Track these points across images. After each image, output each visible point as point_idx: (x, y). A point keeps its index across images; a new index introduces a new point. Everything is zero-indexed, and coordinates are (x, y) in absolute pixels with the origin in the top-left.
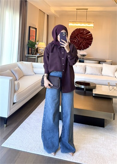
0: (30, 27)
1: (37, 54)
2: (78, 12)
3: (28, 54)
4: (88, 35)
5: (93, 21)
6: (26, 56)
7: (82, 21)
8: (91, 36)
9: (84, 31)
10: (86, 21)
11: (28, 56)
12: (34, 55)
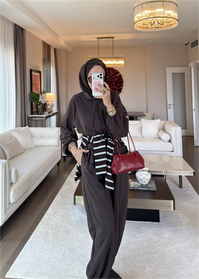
0: (31, 71)
1: (45, 113)
2: (99, 43)
3: (32, 114)
4: (116, 77)
5: (123, 56)
6: (28, 117)
7: (107, 56)
8: (120, 78)
9: (109, 71)
10: (112, 56)
11: (31, 117)
12: (40, 115)
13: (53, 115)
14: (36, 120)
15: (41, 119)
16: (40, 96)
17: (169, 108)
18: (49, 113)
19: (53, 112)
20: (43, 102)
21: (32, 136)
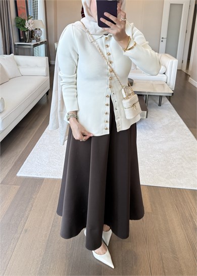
1: (33, 41)
3: (21, 40)
6: (15, 45)
11: (18, 45)
12: (28, 42)
13: (42, 43)
15: (29, 47)
16: (27, 21)
17: (162, 41)
18: (37, 42)
19: (41, 41)
20: (30, 29)
21: (18, 65)
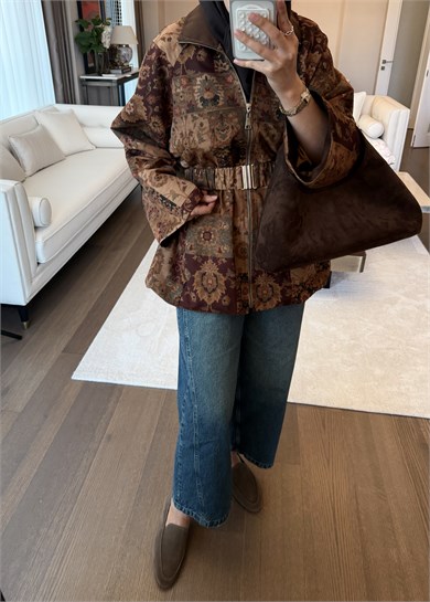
11: (86, 80)
14: (98, 87)
15: (108, 84)
18: (123, 73)
